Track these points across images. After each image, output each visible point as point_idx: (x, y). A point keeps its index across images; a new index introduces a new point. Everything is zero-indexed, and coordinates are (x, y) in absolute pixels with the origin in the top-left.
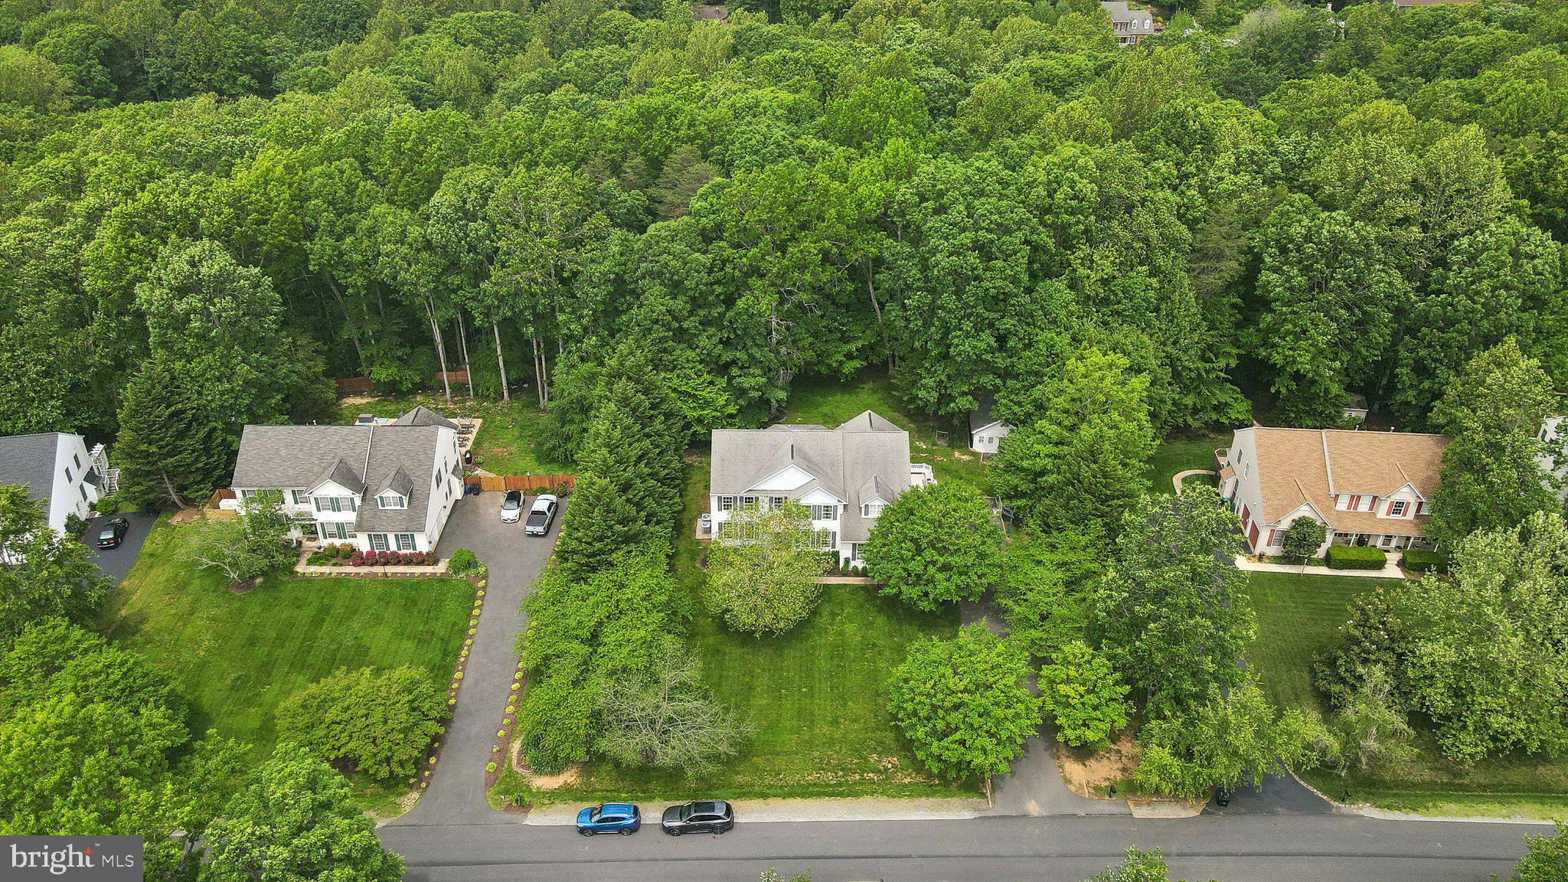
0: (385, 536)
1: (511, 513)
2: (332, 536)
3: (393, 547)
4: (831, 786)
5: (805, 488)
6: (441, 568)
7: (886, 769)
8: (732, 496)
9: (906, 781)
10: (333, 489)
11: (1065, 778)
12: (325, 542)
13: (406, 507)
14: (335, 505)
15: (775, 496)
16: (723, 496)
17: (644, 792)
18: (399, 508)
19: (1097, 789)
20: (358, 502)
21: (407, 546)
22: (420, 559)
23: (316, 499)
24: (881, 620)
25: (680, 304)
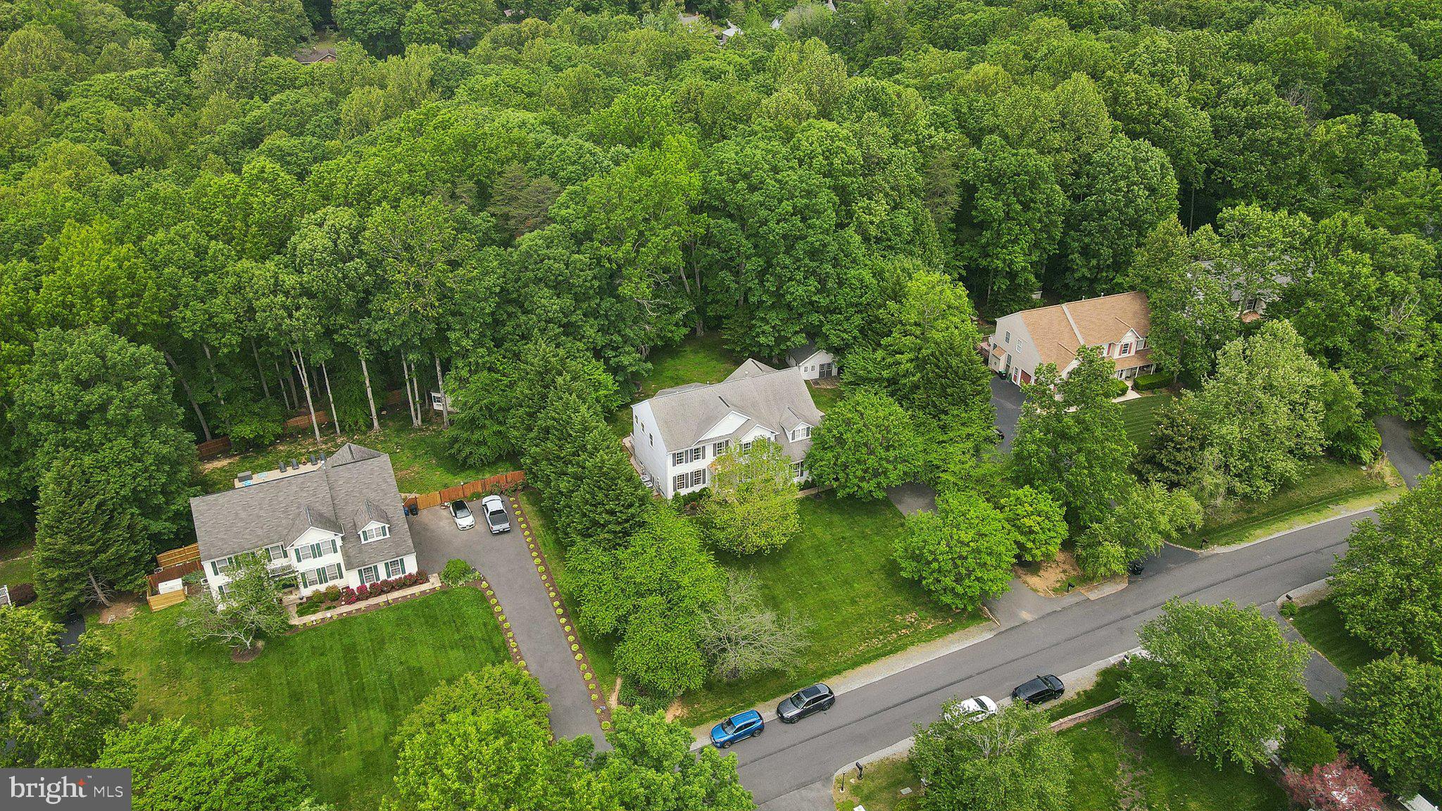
0: (376, 567)
1: (465, 520)
2: (313, 583)
3: (383, 576)
4: (880, 648)
5: (743, 429)
6: (434, 582)
7: (912, 623)
8: (683, 450)
9: (930, 627)
10: (315, 536)
11: (1032, 589)
12: (306, 592)
13: (388, 536)
14: (316, 551)
15: (717, 442)
16: (677, 452)
17: (743, 701)
18: (382, 537)
19: (1055, 590)
20: (339, 543)
21: (395, 572)
22: (413, 580)
23: (297, 551)
24: (836, 518)
25: (568, 301)
